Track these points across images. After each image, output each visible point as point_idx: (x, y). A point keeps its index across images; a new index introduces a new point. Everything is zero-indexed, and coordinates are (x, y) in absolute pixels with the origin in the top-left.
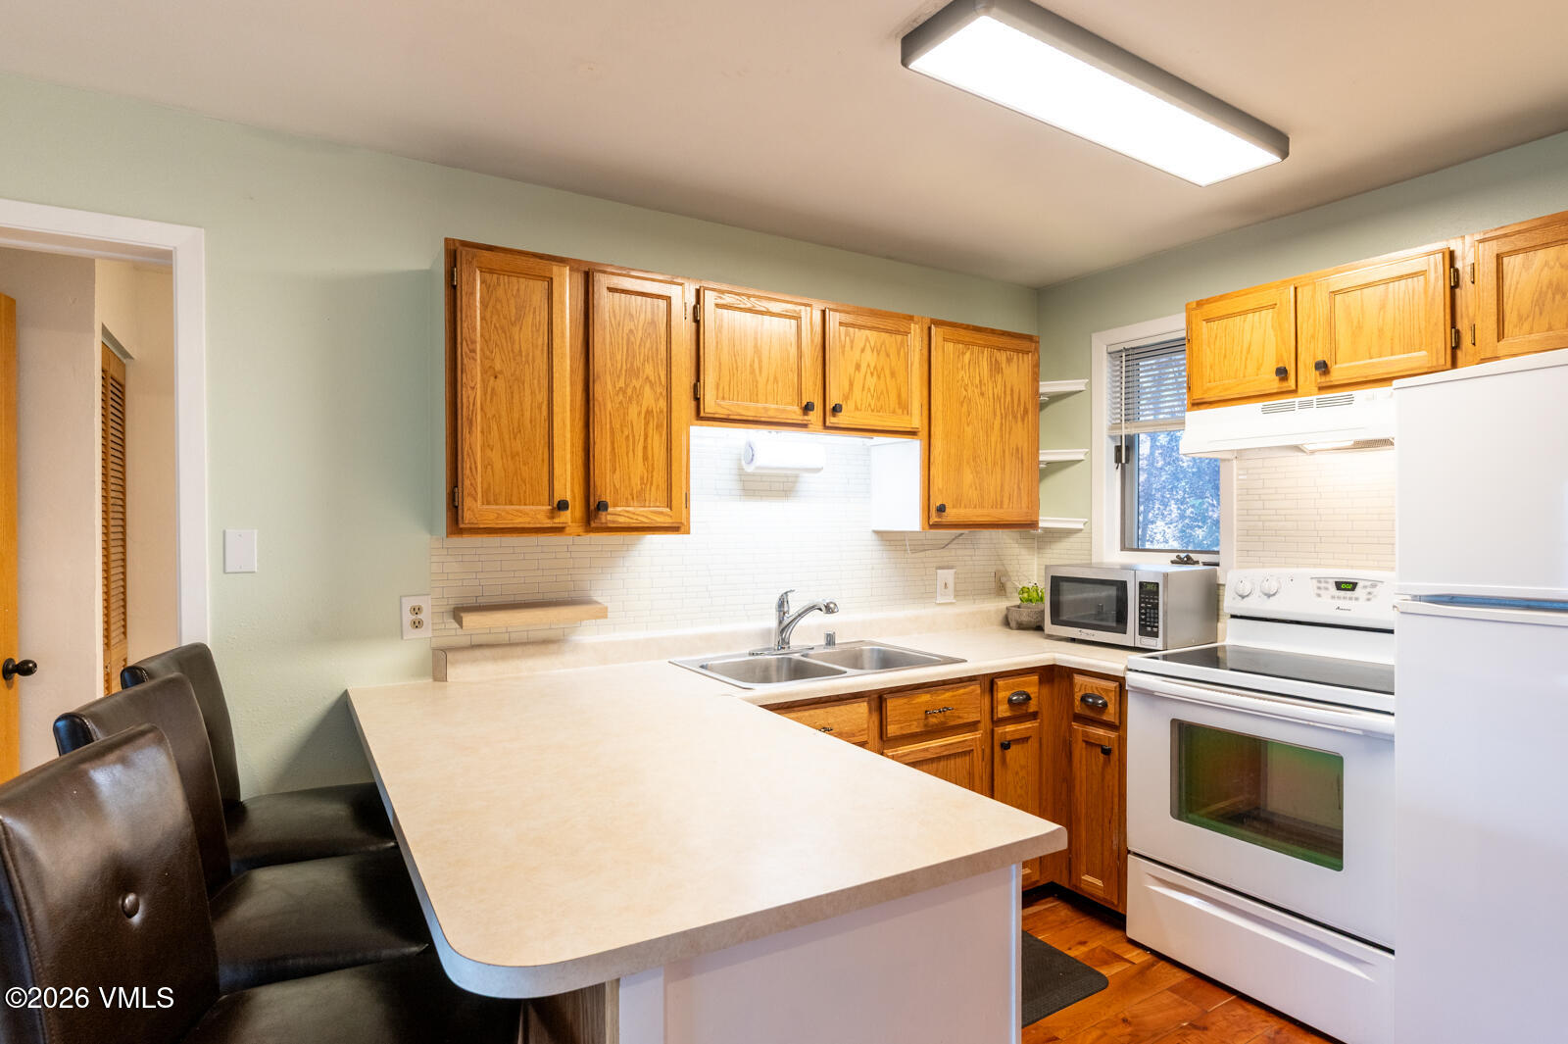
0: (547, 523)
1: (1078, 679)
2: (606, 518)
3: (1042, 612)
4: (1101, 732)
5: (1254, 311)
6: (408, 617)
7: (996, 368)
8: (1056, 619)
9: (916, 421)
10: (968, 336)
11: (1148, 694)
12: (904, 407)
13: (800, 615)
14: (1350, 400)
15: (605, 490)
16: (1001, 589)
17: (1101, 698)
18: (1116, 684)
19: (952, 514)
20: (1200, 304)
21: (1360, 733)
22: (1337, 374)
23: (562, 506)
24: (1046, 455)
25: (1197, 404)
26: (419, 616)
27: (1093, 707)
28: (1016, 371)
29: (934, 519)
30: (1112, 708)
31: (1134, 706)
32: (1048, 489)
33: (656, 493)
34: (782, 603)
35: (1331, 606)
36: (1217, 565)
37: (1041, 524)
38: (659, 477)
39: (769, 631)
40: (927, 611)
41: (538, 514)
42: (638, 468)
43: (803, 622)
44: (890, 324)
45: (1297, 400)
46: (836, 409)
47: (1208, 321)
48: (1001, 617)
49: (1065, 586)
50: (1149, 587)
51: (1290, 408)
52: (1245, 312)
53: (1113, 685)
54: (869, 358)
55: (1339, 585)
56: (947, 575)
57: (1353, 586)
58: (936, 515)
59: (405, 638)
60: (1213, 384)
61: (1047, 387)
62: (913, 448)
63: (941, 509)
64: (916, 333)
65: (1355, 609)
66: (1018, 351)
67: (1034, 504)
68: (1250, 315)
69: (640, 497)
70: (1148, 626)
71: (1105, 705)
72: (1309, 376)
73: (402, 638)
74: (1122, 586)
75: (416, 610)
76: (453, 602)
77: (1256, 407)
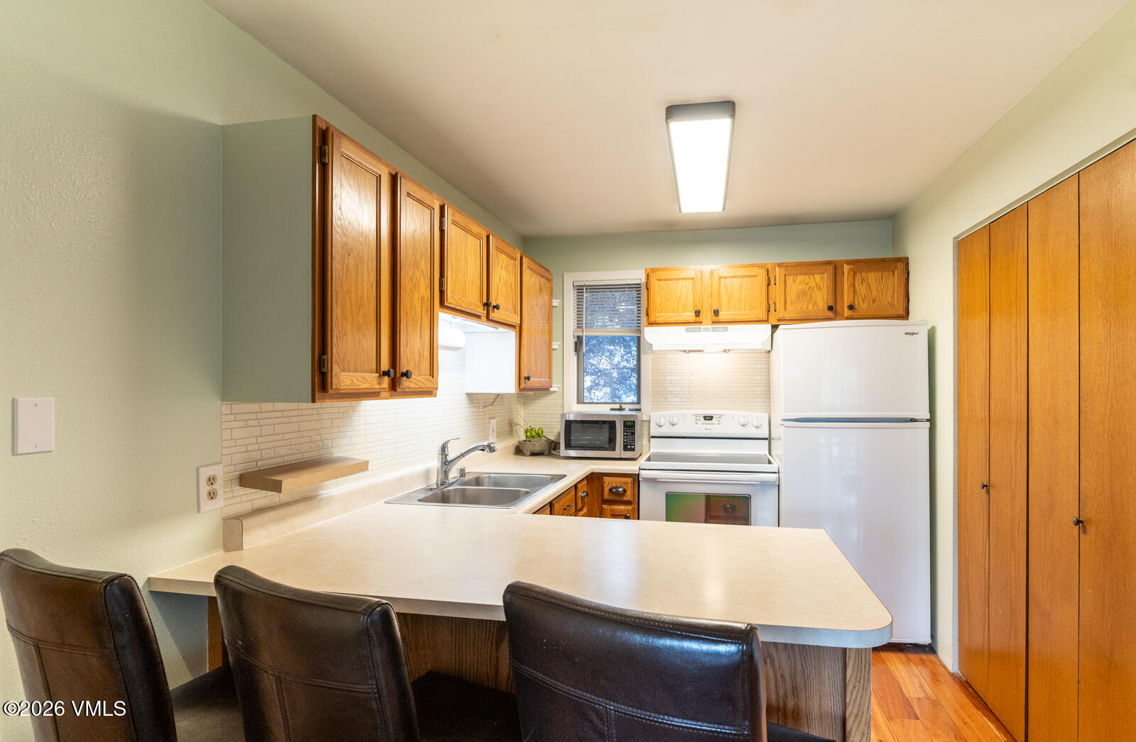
0: (372, 387)
1: (606, 479)
2: (406, 383)
4: (622, 507)
5: (683, 279)
6: (205, 489)
7: (541, 288)
8: (572, 446)
9: (517, 321)
10: (533, 265)
11: (653, 481)
12: (514, 310)
13: (463, 456)
14: (726, 330)
16: (511, 430)
17: (620, 488)
18: (632, 479)
19: (529, 384)
20: (653, 270)
21: (758, 483)
22: (723, 315)
23: (384, 372)
25: (650, 324)
26: (214, 487)
27: (617, 493)
28: (546, 294)
29: (523, 386)
30: (629, 493)
31: (644, 489)
32: (554, 365)
33: (427, 362)
34: (444, 448)
35: (702, 428)
36: (639, 410)
37: (554, 389)
38: (427, 352)
41: (372, 379)
42: (419, 346)
44: (510, 251)
45: (702, 327)
46: (492, 307)
47: (659, 280)
49: (575, 424)
50: (628, 423)
51: (699, 330)
52: (678, 279)
53: (629, 480)
54: (503, 273)
55: (705, 418)
57: (711, 418)
58: (524, 383)
59: (203, 509)
60: (661, 314)
62: (515, 336)
63: (528, 378)
65: (714, 429)
66: (547, 280)
67: (551, 376)
68: (681, 281)
69: (419, 365)
70: (629, 446)
71: (625, 491)
72: (707, 315)
73: (199, 511)
74: (612, 425)
75: (211, 481)
76: (240, 469)
77: (682, 328)
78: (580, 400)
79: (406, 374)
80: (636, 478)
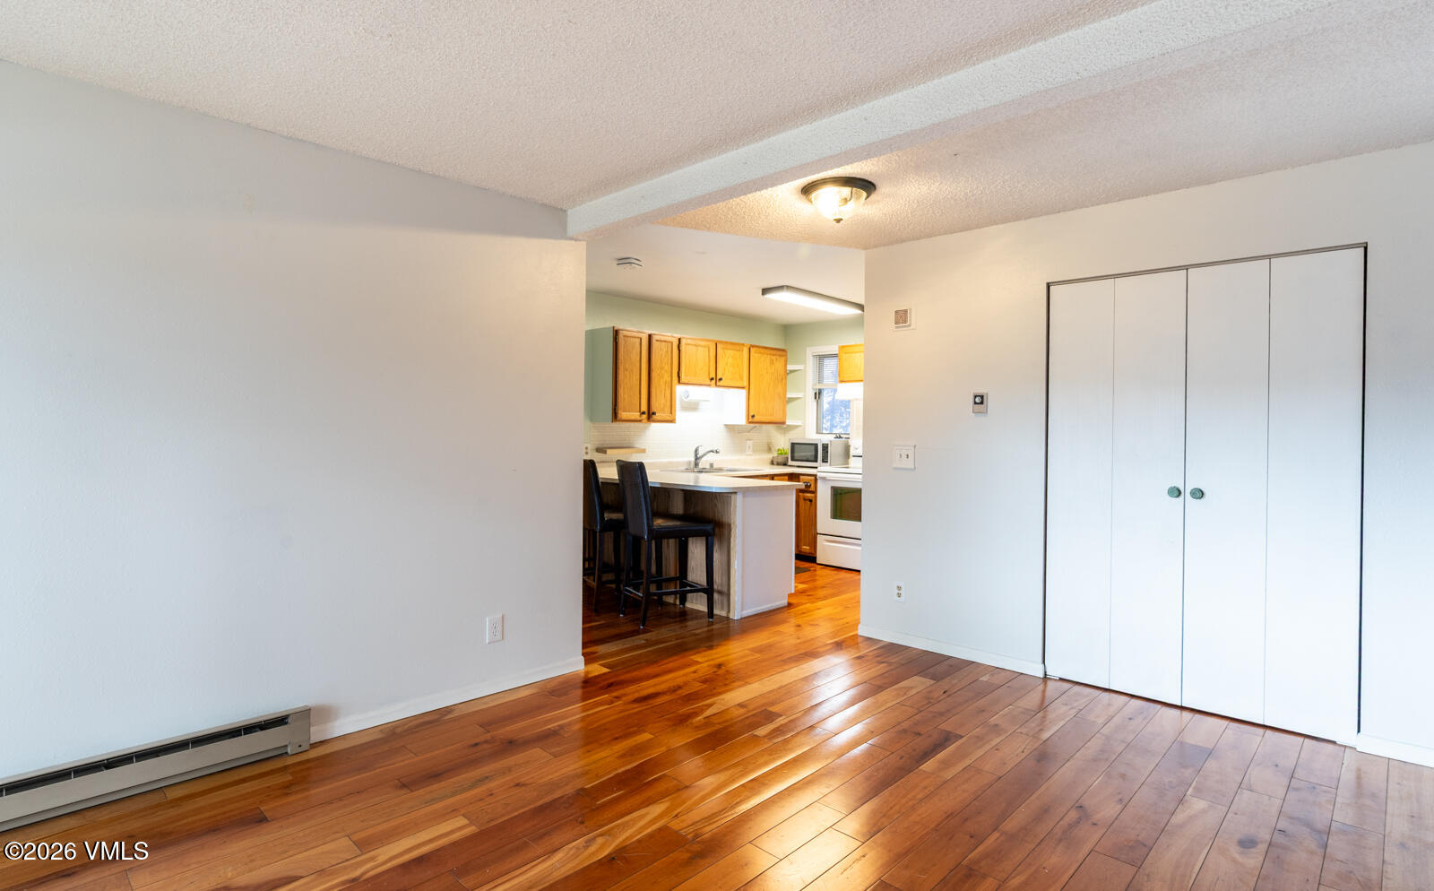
0: (639, 418)
1: (801, 478)
2: (654, 417)
3: (787, 458)
4: (809, 495)
6: (584, 450)
7: (772, 362)
8: (793, 459)
9: (746, 384)
10: (762, 351)
11: (824, 479)
12: (741, 379)
13: (705, 455)
15: (654, 409)
16: (769, 450)
17: (810, 483)
18: (814, 478)
19: (756, 419)
20: (843, 347)
23: (643, 413)
24: (789, 396)
25: (842, 381)
27: (807, 486)
28: (779, 364)
30: (813, 486)
31: (820, 483)
32: (789, 407)
33: (668, 409)
36: (849, 438)
37: (787, 423)
38: (669, 404)
39: (690, 462)
40: (743, 457)
41: (636, 415)
42: (663, 401)
43: (704, 459)
44: (738, 348)
46: (720, 379)
47: (845, 353)
48: (770, 461)
49: (796, 446)
50: (825, 445)
54: (730, 360)
56: (750, 443)
58: (751, 419)
60: (846, 375)
61: (790, 367)
62: (743, 393)
63: (753, 416)
64: (746, 350)
66: (780, 356)
67: (784, 414)
68: (857, 353)
69: (663, 410)
70: (825, 460)
71: (811, 485)
74: (816, 445)
75: (587, 448)
76: (596, 446)
78: (819, 432)
79: (654, 413)
80: (815, 476)
